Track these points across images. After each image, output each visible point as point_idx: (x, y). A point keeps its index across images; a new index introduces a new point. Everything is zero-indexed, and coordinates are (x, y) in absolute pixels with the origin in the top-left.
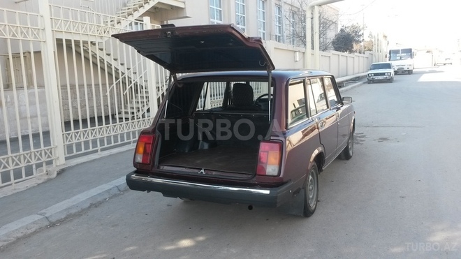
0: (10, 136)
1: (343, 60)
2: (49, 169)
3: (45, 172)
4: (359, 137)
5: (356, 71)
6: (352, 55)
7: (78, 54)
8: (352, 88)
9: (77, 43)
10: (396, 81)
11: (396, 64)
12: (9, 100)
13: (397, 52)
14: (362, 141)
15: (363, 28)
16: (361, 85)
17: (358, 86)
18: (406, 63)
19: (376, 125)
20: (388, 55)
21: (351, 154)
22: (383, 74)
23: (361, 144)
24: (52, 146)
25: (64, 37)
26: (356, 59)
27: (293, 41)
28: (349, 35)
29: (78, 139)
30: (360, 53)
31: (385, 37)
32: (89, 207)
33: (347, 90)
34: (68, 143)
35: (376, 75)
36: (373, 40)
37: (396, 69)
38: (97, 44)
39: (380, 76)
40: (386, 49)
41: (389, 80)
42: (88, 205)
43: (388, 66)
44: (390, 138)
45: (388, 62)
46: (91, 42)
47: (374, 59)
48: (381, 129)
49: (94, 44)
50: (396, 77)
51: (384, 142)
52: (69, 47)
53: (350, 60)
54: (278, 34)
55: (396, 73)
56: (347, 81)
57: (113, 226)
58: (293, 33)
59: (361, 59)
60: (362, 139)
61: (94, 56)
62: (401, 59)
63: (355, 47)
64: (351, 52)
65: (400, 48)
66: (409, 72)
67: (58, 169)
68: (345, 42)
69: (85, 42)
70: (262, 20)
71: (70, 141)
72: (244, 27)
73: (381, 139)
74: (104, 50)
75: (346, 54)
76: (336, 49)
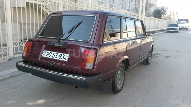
0: (3, 43)
1: (156, 22)
2: (5, 58)
3: (3, 59)
4: (157, 55)
5: (162, 27)
6: (161, 20)
7: (36, 9)
8: (159, 34)
9: (36, 5)
10: (179, 33)
11: (180, 25)
12: (3, 27)
13: (181, 20)
14: (157, 56)
15: (167, 8)
16: (163, 33)
17: (162, 33)
18: (185, 25)
19: (166, 50)
20: (177, 22)
21: (150, 62)
22: (174, 29)
23: (157, 58)
24: (7, 47)
25: (30, 2)
26: (163, 22)
27: (135, 12)
28: (160, 11)
29: (21, 45)
30: (165, 19)
31: (177, 13)
32: (9, 77)
33: (156, 35)
34: (15, 46)
35: (171, 29)
36: (171, 15)
37: (180, 28)
38: (45, 6)
39: (172, 30)
40: (177, 19)
41: (177, 32)
42: (9, 76)
43: (177, 26)
44: (172, 57)
45: (177, 24)
46: (42, 5)
47: (171, 22)
48: (168, 52)
49: (44, 6)
50: (180, 31)
51: (169, 58)
52: (32, 6)
53: (160, 22)
54: (128, 9)
55: (180, 29)
56: (157, 31)
57: (13, 88)
58: (135, 8)
59: (165, 22)
60: (158, 56)
61: (43, 11)
62: (183, 23)
63: (163, 16)
64: (160, 19)
65: (183, 18)
66: (186, 29)
67: (9, 58)
68: (158, 14)
69: (39, 5)
70: (121, 2)
71: (16, 45)
72: (113, 4)
73: (167, 56)
74: (48, 9)
75: (159, 19)
76: (154, 17)
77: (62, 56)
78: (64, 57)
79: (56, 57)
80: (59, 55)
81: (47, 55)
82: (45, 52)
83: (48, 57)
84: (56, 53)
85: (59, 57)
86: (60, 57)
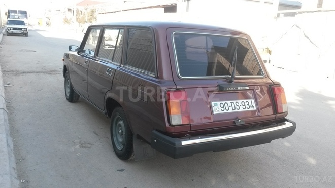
77: (246, 104)
78: (250, 105)
79: (238, 108)
80: (240, 104)
81: (223, 109)
82: (216, 105)
83: (225, 111)
84: (235, 102)
85: (242, 107)
86: (244, 107)
